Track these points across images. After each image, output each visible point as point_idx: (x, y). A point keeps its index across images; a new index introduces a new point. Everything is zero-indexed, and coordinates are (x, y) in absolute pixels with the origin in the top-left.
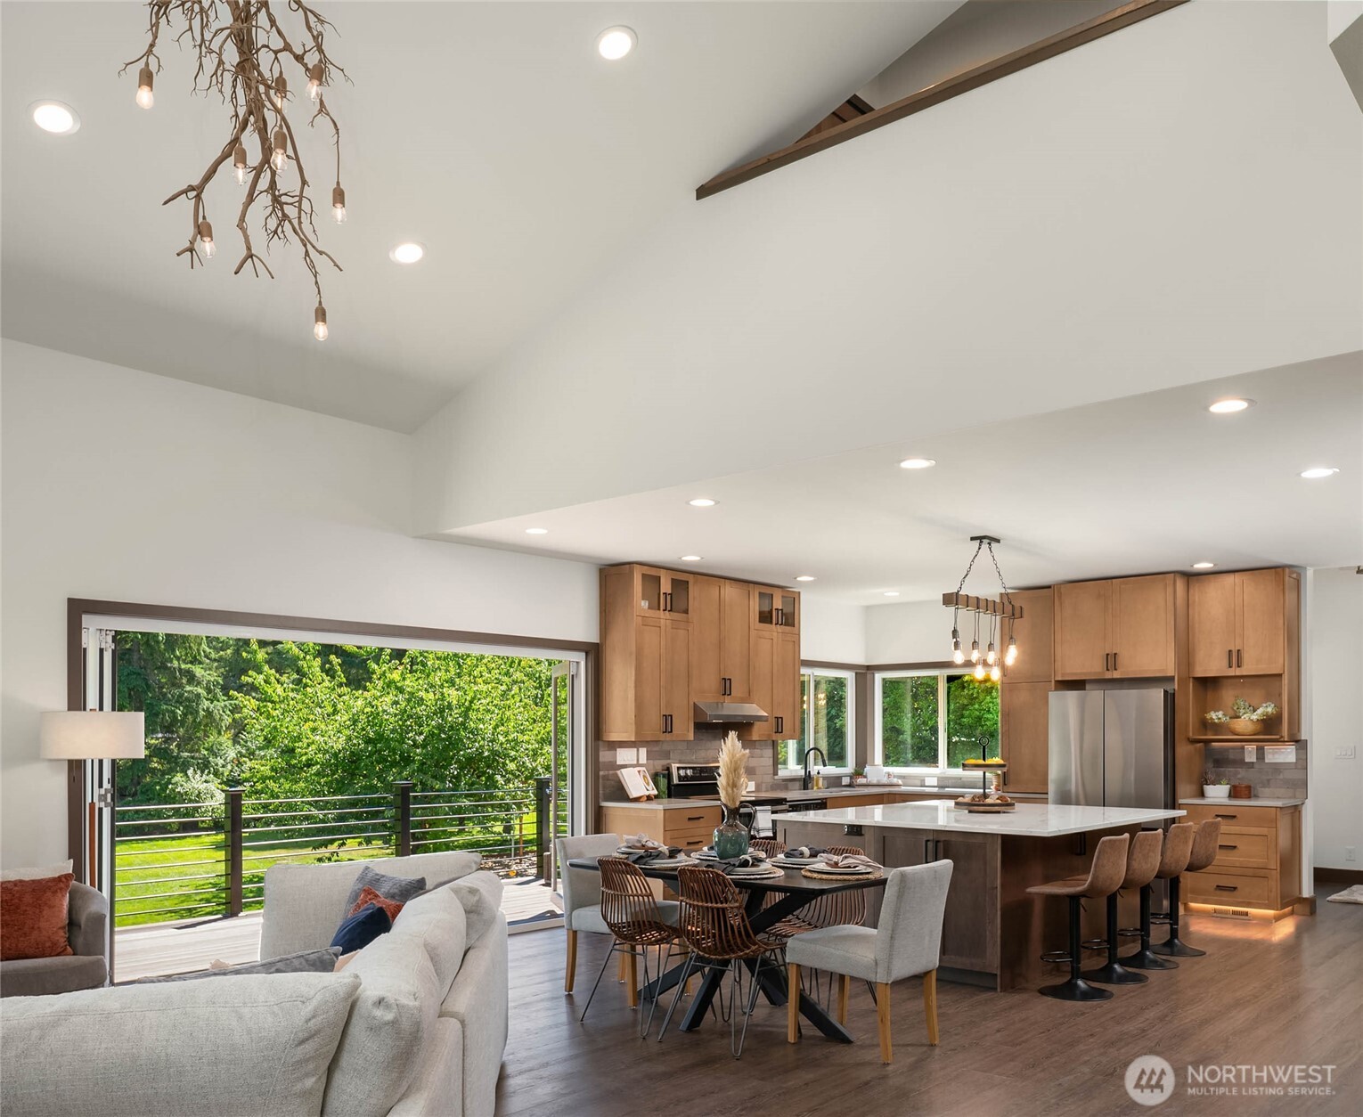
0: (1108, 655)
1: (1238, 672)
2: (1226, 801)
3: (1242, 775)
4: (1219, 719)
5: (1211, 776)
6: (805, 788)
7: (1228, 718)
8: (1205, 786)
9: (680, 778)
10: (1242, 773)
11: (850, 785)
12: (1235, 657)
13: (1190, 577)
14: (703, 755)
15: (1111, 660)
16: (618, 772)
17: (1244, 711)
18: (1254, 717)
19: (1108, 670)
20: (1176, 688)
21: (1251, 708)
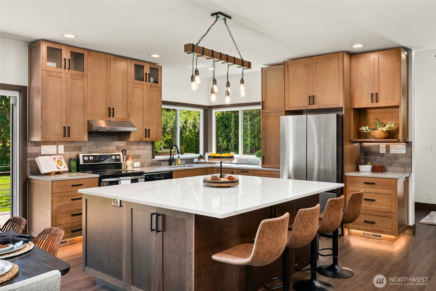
0: (310, 96)
1: (376, 105)
2: (370, 174)
3: (378, 161)
4: (367, 130)
5: (363, 161)
6: (170, 164)
7: (371, 130)
8: (359, 166)
9: (84, 161)
10: (378, 159)
11: (197, 163)
12: (375, 97)
13: (352, 55)
14: (105, 148)
15: (312, 99)
16: (36, 159)
17: (379, 126)
18: (384, 129)
19: (310, 104)
20: (344, 114)
21: (383, 125)
